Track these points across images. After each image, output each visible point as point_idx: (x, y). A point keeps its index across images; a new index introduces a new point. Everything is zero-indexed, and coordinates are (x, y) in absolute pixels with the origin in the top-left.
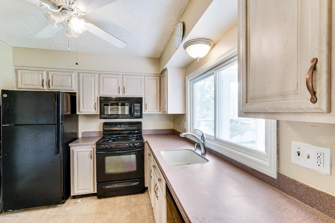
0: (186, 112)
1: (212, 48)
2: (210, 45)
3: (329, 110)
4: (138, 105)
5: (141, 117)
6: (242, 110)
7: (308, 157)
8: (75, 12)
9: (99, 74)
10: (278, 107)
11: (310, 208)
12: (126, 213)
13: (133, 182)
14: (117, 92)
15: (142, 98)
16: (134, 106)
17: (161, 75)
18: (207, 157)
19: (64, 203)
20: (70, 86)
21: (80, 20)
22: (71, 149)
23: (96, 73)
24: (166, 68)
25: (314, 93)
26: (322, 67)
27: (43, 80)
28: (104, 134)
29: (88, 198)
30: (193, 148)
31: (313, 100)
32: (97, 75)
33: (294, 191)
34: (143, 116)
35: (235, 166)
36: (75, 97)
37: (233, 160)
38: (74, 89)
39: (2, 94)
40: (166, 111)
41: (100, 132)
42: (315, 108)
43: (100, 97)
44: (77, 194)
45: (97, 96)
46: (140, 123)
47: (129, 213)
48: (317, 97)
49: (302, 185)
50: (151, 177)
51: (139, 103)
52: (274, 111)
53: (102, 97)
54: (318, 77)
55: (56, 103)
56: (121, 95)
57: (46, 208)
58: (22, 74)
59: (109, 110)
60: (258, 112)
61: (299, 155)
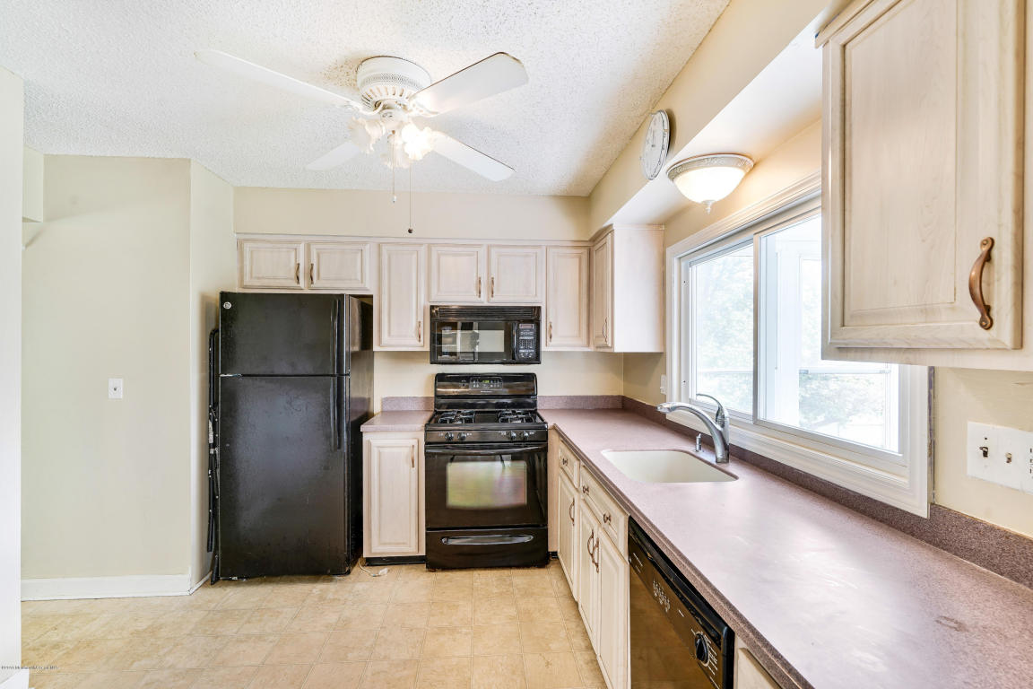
0: (665, 348)
1: (747, 175)
2: (743, 167)
3: (1019, 343)
4: (528, 326)
5: (536, 359)
6: (831, 343)
7: (1009, 460)
8: (415, 113)
9: (430, 247)
10: (916, 336)
11: (1011, 584)
12: (505, 610)
13: (518, 534)
14: (475, 293)
15: (539, 308)
16: (518, 331)
17: (594, 246)
18: (732, 468)
19: (349, 572)
20: (360, 279)
21: (422, 129)
22: (366, 438)
23: (421, 245)
24: (611, 225)
25: (986, 310)
26: (1004, 256)
27: (299, 264)
28: (437, 406)
29: (404, 568)
30: (690, 448)
31: (984, 323)
32: (423, 250)
33: (973, 547)
34: (543, 357)
35: (815, 492)
36: (371, 308)
37: (807, 475)
38: (368, 288)
39: (222, 303)
40: (610, 345)
41: (427, 398)
42: (989, 340)
43: (432, 307)
44: (379, 553)
45: (425, 304)
46: (531, 378)
47: (512, 611)
48: (993, 318)
49: (992, 529)
50: (573, 520)
51: (530, 321)
52: (906, 346)
53: (437, 306)
54: (996, 276)
55: (336, 323)
56: (484, 301)
57: (310, 581)
58: (252, 252)
59: (457, 341)
60: (871, 349)
61: (985, 454)
